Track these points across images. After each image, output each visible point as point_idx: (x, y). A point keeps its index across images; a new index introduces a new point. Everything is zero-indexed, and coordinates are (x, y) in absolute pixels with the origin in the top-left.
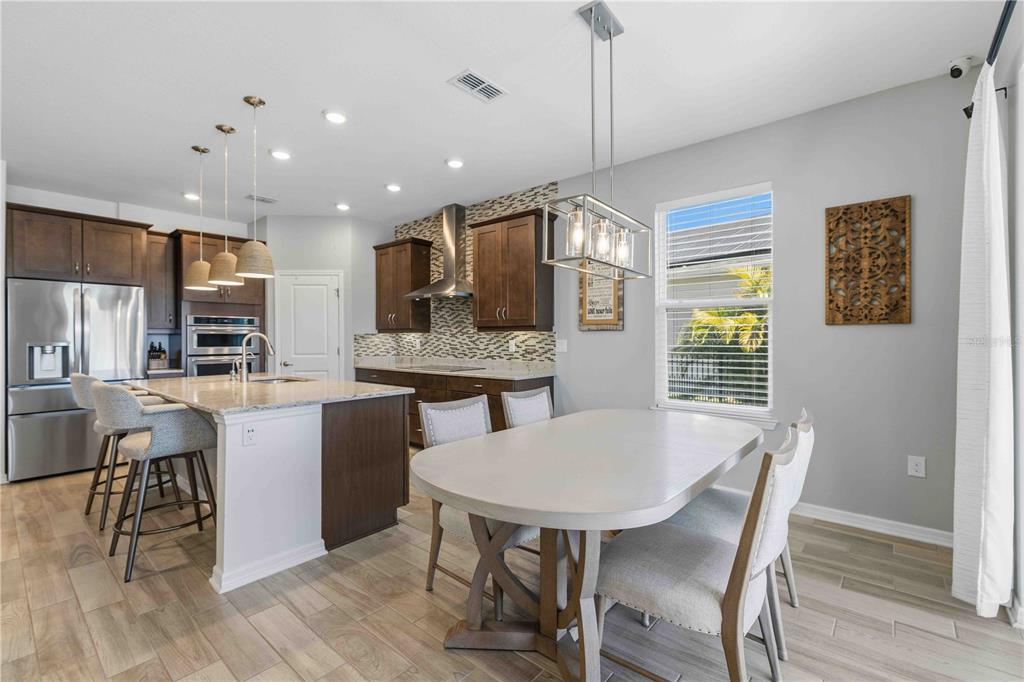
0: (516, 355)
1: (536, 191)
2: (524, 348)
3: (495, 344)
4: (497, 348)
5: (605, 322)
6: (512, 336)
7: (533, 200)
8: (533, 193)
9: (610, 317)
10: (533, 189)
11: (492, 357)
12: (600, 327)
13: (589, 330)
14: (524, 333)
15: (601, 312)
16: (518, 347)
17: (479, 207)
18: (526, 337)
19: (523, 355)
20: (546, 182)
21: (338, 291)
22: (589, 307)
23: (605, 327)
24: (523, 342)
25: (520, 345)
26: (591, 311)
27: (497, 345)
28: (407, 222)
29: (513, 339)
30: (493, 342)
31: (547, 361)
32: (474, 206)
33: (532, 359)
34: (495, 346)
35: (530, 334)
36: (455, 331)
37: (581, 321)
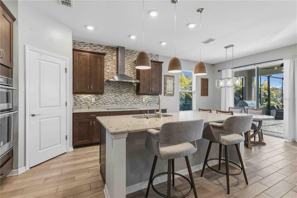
0: (145, 103)
1: (152, 55)
2: (148, 100)
3: (137, 99)
4: (138, 101)
5: (171, 94)
6: (144, 97)
7: (151, 57)
8: (151, 55)
9: (172, 93)
11: (136, 104)
12: (170, 95)
13: (167, 96)
14: (148, 96)
15: (170, 91)
16: (146, 100)
17: (130, 51)
18: (149, 97)
19: (147, 103)
20: (155, 54)
21: (66, 69)
22: (167, 90)
23: (171, 95)
24: (148, 99)
25: (147, 99)
26: (168, 91)
27: (138, 100)
30: (136, 99)
31: (155, 104)
32: (128, 50)
33: (150, 104)
34: (137, 100)
35: (150, 96)
36: (117, 94)
37: (165, 93)
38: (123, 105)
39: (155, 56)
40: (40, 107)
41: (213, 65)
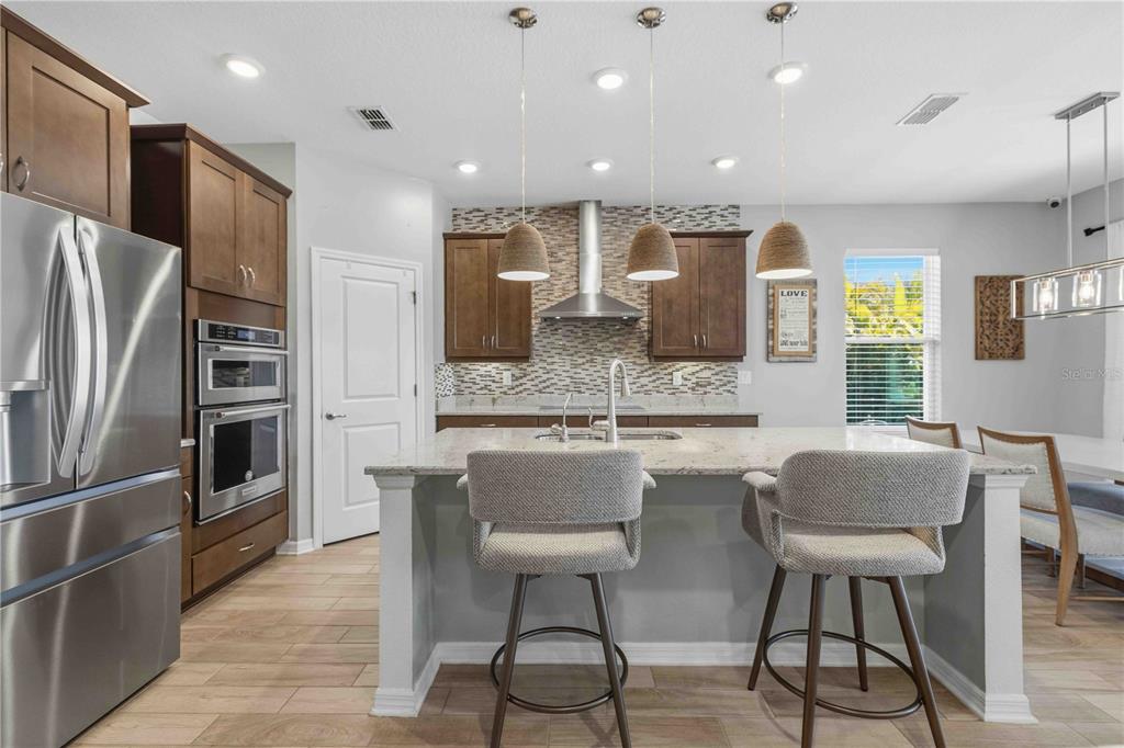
0: (685, 389)
1: (710, 209)
2: (694, 380)
3: (650, 376)
4: (654, 381)
5: (798, 354)
6: (678, 367)
7: (706, 218)
8: (707, 211)
9: (805, 349)
10: (706, 207)
11: (647, 393)
12: (793, 359)
13: (781, 362)
14: (694, 363)
15: (796, 344)
16: (686, 379)
17: (623, 211)
18: (698, 368)
19: (693, 389)
20: (724, 204)
21: (414, 294)
22: (781, 339)
23: (798, 359)
24: (693, 373)
25: (689, 377)
26: (785, 343)
27: (654, 377)
28: (481, 207)
29: (678, 370)
30: (646, 374)
31: (725, 394)
32: (616, 208)
33: (705, 393)
34: (651, 379)
35: (702, 365)
36: (581, 361)
37: (770, 352)
38: (599, 394)
39: (725, 213)
40: (347, 397)
41: (1055, 204)
